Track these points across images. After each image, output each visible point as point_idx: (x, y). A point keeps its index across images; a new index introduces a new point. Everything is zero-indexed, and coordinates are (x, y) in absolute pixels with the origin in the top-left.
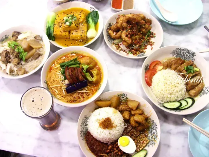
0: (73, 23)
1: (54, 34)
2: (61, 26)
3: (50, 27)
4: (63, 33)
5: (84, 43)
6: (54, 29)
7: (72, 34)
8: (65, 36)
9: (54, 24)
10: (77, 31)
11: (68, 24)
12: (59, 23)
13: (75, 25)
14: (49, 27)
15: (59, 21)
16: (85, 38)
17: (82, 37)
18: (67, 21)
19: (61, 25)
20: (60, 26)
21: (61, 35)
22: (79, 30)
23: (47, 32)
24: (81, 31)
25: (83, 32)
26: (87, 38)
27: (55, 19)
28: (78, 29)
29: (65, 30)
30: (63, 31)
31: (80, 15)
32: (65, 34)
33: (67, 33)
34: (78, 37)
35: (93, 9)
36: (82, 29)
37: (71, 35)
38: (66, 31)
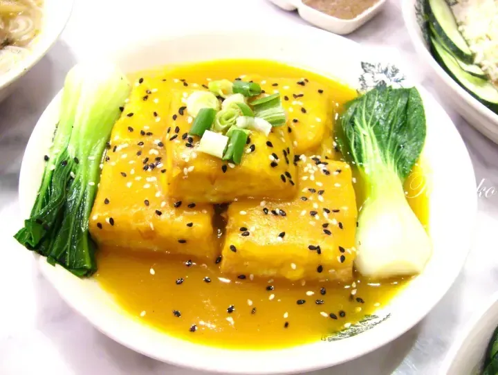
0: (259, 142)
1: (95, 217)
2: (158, 159)
3: (76, 161)
4: (169, 215)
5: (333, 316)
6: (98, 180)
7: (244, 231)
8: (183, 241)
9: (108, 146)
10: (283, 214)
11: (214, 143)
12: (146, 139)
13: (273, 165)
14: (64, 163)
15: (146, 129)
16: (343, 273)
17: (320, 269)
18: (207, 121)
19: (154, 152)
20: (149, 165)
21: (150, 235)
22: (297, 202)
23: (48, 196)
24: (313, 214)
25: (333, 222)
26: (356, 274)
27: (116, 107)
28: (291, 198)
29: (189, 199)
30: (170, 199)
31: (298, 103)
32: (183, 231)
33: (201, 223)
34: (285, 264)
35: (382, 77)
36: (317, 203)
37: (235, 239)
38: (192, 206)
